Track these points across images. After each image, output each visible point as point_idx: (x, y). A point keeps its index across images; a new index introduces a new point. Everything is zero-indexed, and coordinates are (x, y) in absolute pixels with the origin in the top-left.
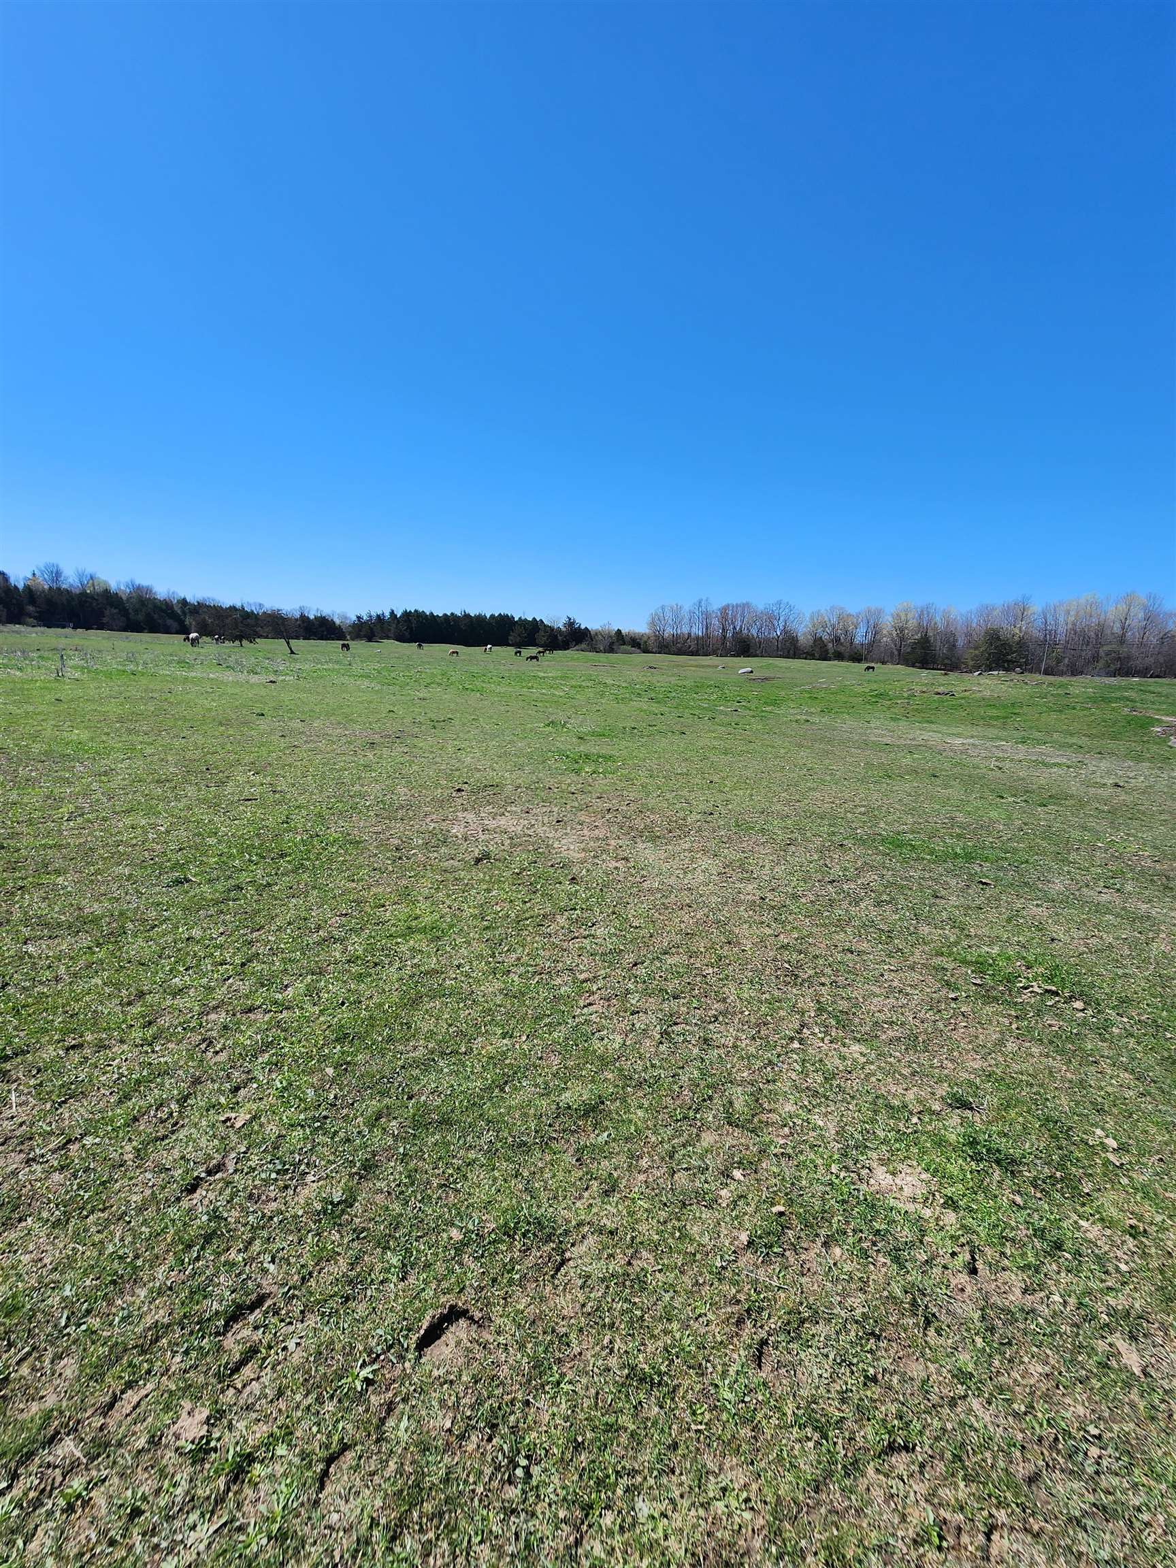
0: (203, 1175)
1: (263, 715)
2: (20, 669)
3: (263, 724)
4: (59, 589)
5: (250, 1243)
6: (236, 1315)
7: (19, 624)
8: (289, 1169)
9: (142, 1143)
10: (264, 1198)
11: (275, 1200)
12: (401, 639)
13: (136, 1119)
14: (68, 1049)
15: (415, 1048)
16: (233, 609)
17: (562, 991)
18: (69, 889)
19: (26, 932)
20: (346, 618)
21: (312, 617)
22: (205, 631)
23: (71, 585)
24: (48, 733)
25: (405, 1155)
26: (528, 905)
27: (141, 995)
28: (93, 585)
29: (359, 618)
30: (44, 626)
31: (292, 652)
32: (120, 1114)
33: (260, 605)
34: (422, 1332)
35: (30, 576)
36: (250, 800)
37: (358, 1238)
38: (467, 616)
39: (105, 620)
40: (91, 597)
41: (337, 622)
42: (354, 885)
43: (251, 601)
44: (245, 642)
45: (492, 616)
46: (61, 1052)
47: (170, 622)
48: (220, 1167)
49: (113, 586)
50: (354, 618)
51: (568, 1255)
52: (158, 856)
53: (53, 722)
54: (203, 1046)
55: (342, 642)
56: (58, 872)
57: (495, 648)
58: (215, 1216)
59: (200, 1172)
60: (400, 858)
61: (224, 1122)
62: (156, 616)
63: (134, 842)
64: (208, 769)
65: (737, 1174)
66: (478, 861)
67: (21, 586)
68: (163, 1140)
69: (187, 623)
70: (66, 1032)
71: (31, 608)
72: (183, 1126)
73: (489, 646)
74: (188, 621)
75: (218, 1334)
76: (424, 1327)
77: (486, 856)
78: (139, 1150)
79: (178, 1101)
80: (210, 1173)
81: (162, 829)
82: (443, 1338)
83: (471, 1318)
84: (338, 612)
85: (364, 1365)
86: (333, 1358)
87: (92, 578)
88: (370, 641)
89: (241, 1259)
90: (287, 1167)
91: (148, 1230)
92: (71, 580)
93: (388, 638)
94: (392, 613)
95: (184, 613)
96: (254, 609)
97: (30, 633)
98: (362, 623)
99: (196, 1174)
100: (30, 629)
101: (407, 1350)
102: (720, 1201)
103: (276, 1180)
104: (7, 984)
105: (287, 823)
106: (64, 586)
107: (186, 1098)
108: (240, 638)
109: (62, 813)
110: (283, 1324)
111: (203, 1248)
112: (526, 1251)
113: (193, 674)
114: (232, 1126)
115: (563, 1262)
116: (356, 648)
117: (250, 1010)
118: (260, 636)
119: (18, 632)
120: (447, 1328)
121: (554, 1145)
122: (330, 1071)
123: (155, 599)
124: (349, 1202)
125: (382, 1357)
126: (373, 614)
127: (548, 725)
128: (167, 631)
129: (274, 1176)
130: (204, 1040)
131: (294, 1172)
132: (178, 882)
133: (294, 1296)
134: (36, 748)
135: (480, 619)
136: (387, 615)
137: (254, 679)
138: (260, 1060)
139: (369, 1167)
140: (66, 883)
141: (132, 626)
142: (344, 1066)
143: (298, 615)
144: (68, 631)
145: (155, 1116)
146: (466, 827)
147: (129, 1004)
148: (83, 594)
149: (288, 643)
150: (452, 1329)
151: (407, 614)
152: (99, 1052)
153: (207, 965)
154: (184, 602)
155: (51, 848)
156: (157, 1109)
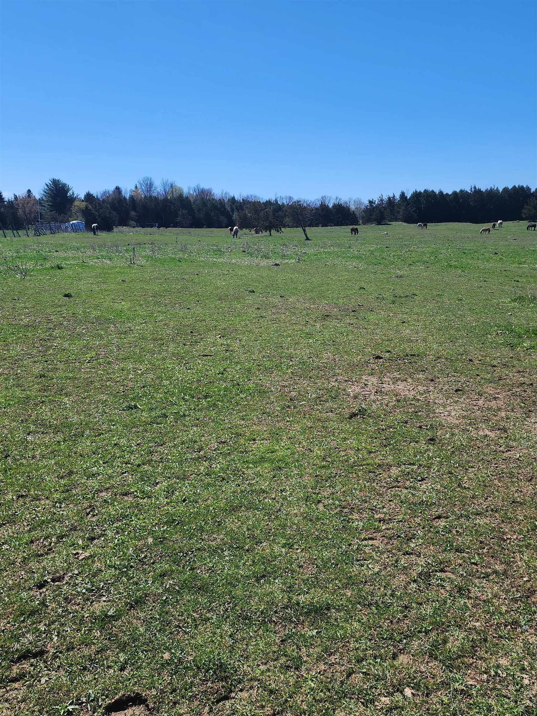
0: (49, 580)
1: (254, 292)
2: (110, 259)
3: (250, 300)
4: (151, 197)
5: (53, 622)
6: (25, 656)
7: (125, 226)
8: (94, 590)
9: (28, 555)
10: (73, 602)
11: (78, 605)
12: (409, 220)
13: (32, 542)
14: (19, 497)
15: (215, 539)
16: (268, 203)
17: (354, 525)
18: (68, 406)
19: (32, 428)
20: (361, 203)
21: (331, 206)
22: (246, 224)
23: (158, 193)
24: (105, 305)
25: (165, 601)
26: (372, 455)
27: (71, 473)
28: (172, 192)
29: (371, 202)
30: (140, 226)
31: (307, 239)
32: (27, 537)
33: (290, 198)
34: (113, 701)
35: (133, 188)
36: (208, 356)
37: (109, 639)
38: (477, 192)
39: (179, 219)
40: (170, 202)
41: (353, 207)
42: (243, 422)
43: (283, 196)
44: (273, 232)
45: (506, 189)
46: (14, 497)
47: (222, 218)
48: (60, 579)
49: (186, 190)
50: (367, 203)
51: (233, 695)
52: (128, 390)
53: (113, 297)
54: (88, 510)
55: (351, 227)
56: (66, 395)
57: (505, 224)
58: (43, 603)
59: (48, 578)
60: (289, 407)
61: (75, 554)
62: (212, 214)
63: (118, 379)
64: (192, 332)
65: (408, 692)
66: (353, 416)
67: (128, 197)
68: (39, 556)
69: (234, 218)
70: (23, 486)
71: (133, 213)
72: (53, 552)
73: (499, 222)
74: (235, 216)
75: (12, 661)
76: (116, 698)
77: (362, 412)
78: (25, 558)
79: (57, 538)
80: (53, 580)
81: (140, 372)
82: (126, 711)
83: (147, 706)
84: (354, 198)
85: (71, 704)
86: (58, 694)
87: (172, 186)
88: (379, 223)
89: (43, 629)
90: (94, 588)
91: (8, 600)
92: (158, 189)
93: (396, 220)
94: (403, 195)
95: (233, 211)
96: (285, 202)
97: (129, 232)
98: (374, 208)
99: (45, 578)
100: (132, 229)
101: (100, 706)
102: (376, 703)
103: (84, 594)
104: (9, 456)
105: (222, 374)
106: (155, 194)
107: (62, 537)
108: (268, 228)
109: (87, 357)
110: (45, 669)
111: (28, 617)
112: (204, 681)
113: (221, 260)
114: (77, 558)
115: (226, 698)
116: (365, 232)
117: (126, 494)
118: (284, 226)
119: (121, 232)
120: (131, 706)
121: (271, 626)
122: (150, 540)
123: (213, 199)
124: (115, 618)
125: (84, 704)
126: (385, 198)
127: (515, 301)
128: (220, 226)
129: (84, 591)
130: (90, 506)
131: (96, 592)
132: (130, 408)
133: (57, 657)
134: (95, 313)
135: (492, 194)
136: (398, 197)
137: (264, 263)
138: (115, 525)
139: (138, 603)
140: (68, 402)
141: (196, 224)
142: (161, 540)
143: (319, 204)
144: (155, 229)
145: (42, 543)
146: (362, 388)
147: (62, 478)
148: (166, 200)
149: (304, 231)
150: (134, 708)
151: (417, 195)
152: (32, 501)
153: (118, 462)
154: (233, 200)
155: (69, 379)
156: (45, 539)
